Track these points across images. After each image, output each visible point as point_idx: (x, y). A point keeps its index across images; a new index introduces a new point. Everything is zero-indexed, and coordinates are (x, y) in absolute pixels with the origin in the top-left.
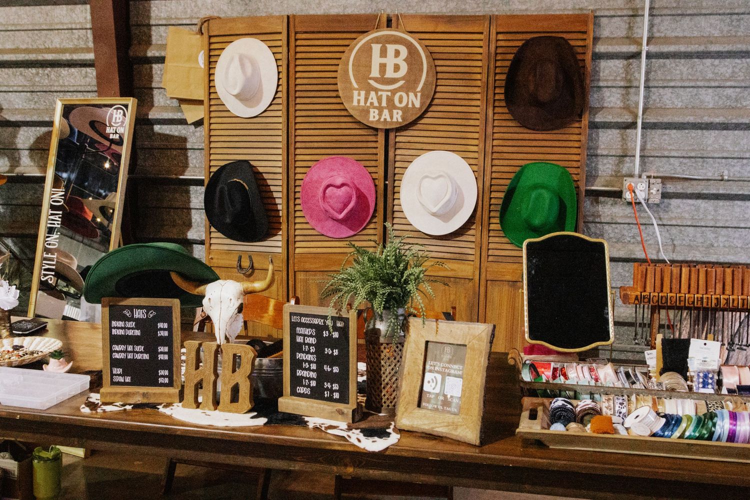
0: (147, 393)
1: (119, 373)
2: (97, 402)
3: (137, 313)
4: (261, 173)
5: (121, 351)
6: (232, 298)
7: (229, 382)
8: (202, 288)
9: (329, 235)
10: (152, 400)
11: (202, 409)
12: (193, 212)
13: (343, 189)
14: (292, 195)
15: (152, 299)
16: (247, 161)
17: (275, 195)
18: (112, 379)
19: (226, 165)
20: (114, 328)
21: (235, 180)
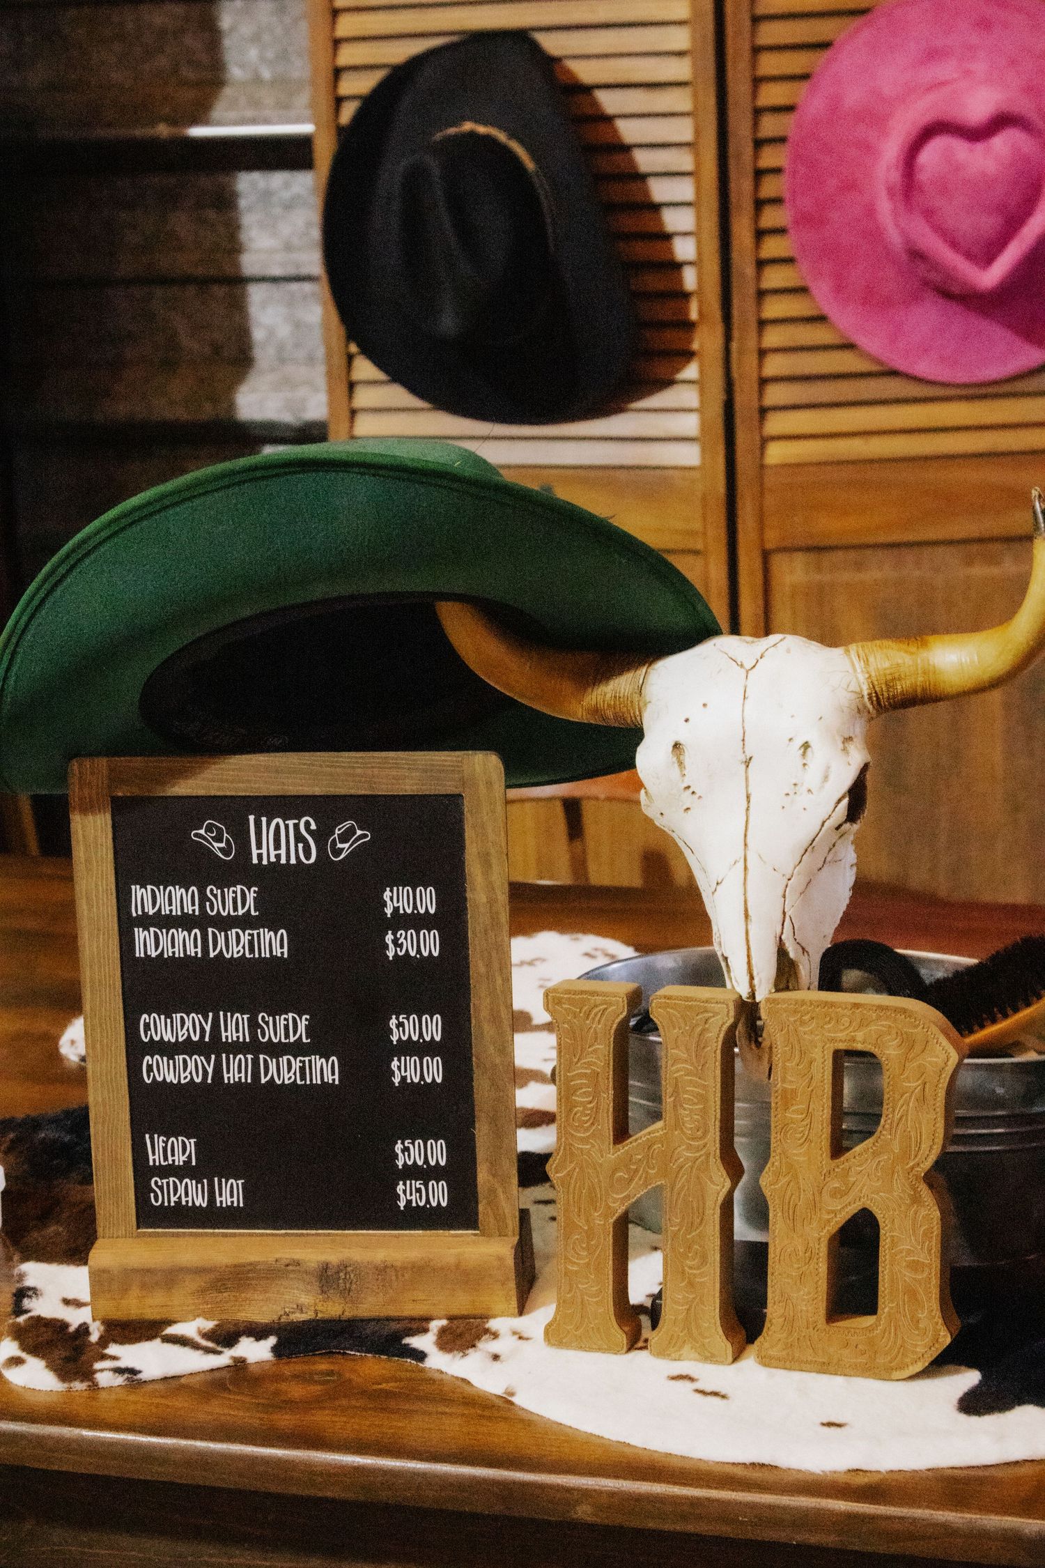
0: (344, 1266)
1: (180, 1159)
2: (76, 1317)
3: (268, 837)
4: (588, 90)
5: (188, 1047)
6: (813, 737)
7: (814, 1206)
8: (621, 685)
9: (923, 368)
10: (370, 1305)
11: (661, 1353)
12: (256, 295)
13: (1002, 143)
14: (742, 186)
15: (347, 758)
16: (521, 38)
17: (660, 191)
18: (142, 1191)
19: (416, 63)
20: (146, 921)
21: (468, 126)
